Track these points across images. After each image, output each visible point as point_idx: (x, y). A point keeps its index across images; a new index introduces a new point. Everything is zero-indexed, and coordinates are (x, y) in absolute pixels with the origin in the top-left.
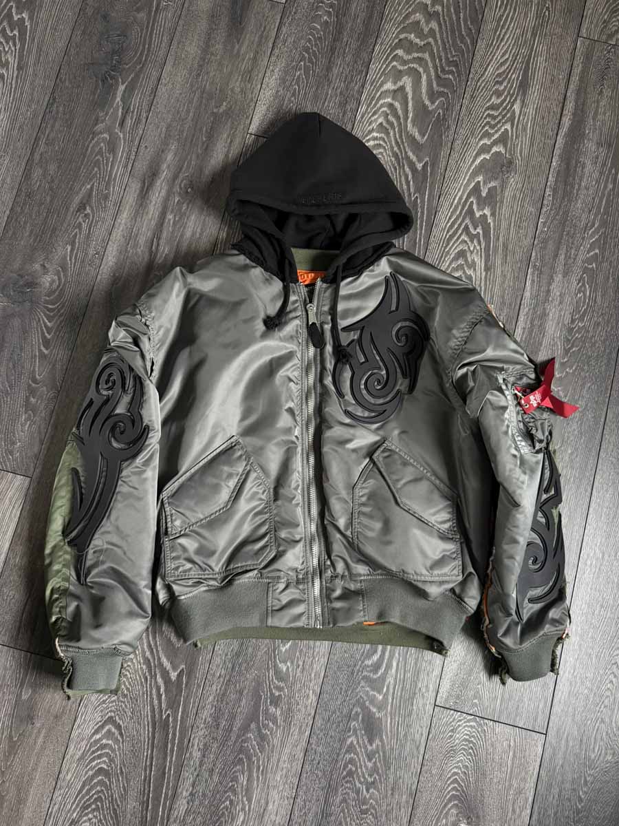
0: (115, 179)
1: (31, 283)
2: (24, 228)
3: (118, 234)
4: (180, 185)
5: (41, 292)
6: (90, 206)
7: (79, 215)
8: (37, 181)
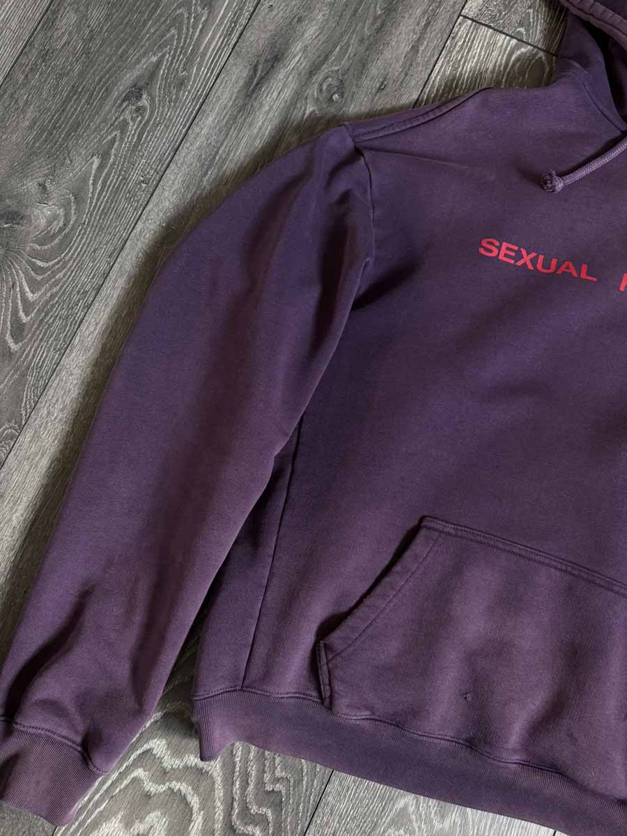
0: (204, 54)
1: (16, 213)
2: (23, 111)
3: (190, 154)
4: (321, 85)
5: (28, 233)
6: (150, 95)
7: (128, 105)
8: (63, 34)
